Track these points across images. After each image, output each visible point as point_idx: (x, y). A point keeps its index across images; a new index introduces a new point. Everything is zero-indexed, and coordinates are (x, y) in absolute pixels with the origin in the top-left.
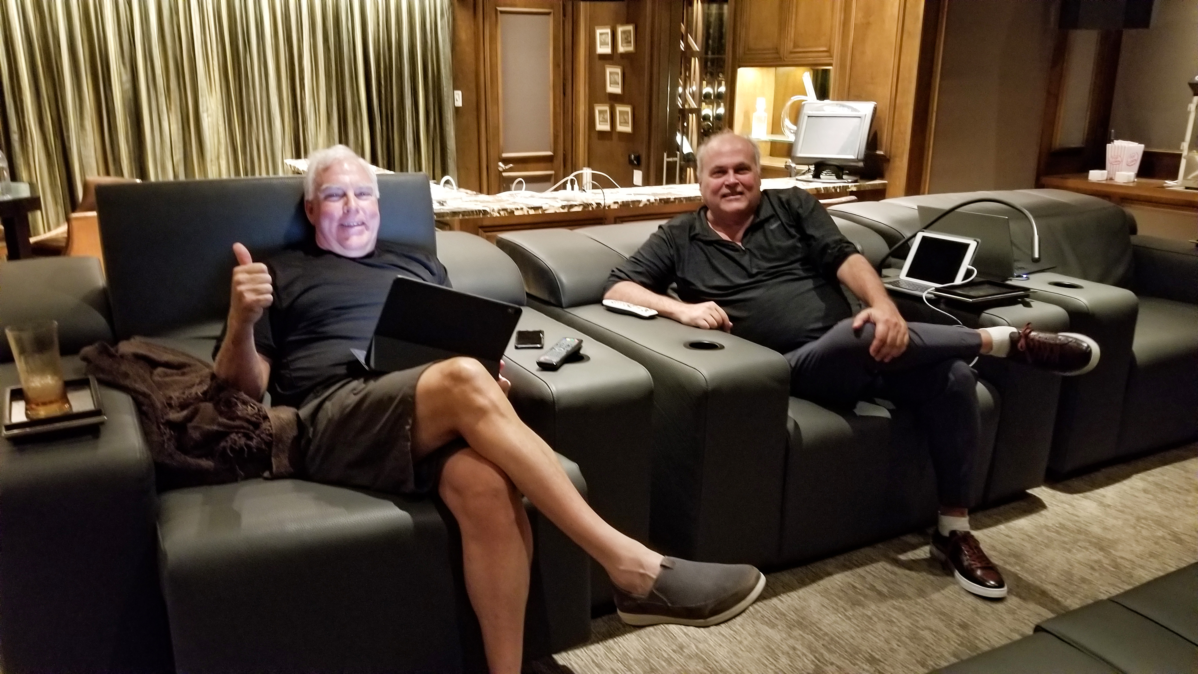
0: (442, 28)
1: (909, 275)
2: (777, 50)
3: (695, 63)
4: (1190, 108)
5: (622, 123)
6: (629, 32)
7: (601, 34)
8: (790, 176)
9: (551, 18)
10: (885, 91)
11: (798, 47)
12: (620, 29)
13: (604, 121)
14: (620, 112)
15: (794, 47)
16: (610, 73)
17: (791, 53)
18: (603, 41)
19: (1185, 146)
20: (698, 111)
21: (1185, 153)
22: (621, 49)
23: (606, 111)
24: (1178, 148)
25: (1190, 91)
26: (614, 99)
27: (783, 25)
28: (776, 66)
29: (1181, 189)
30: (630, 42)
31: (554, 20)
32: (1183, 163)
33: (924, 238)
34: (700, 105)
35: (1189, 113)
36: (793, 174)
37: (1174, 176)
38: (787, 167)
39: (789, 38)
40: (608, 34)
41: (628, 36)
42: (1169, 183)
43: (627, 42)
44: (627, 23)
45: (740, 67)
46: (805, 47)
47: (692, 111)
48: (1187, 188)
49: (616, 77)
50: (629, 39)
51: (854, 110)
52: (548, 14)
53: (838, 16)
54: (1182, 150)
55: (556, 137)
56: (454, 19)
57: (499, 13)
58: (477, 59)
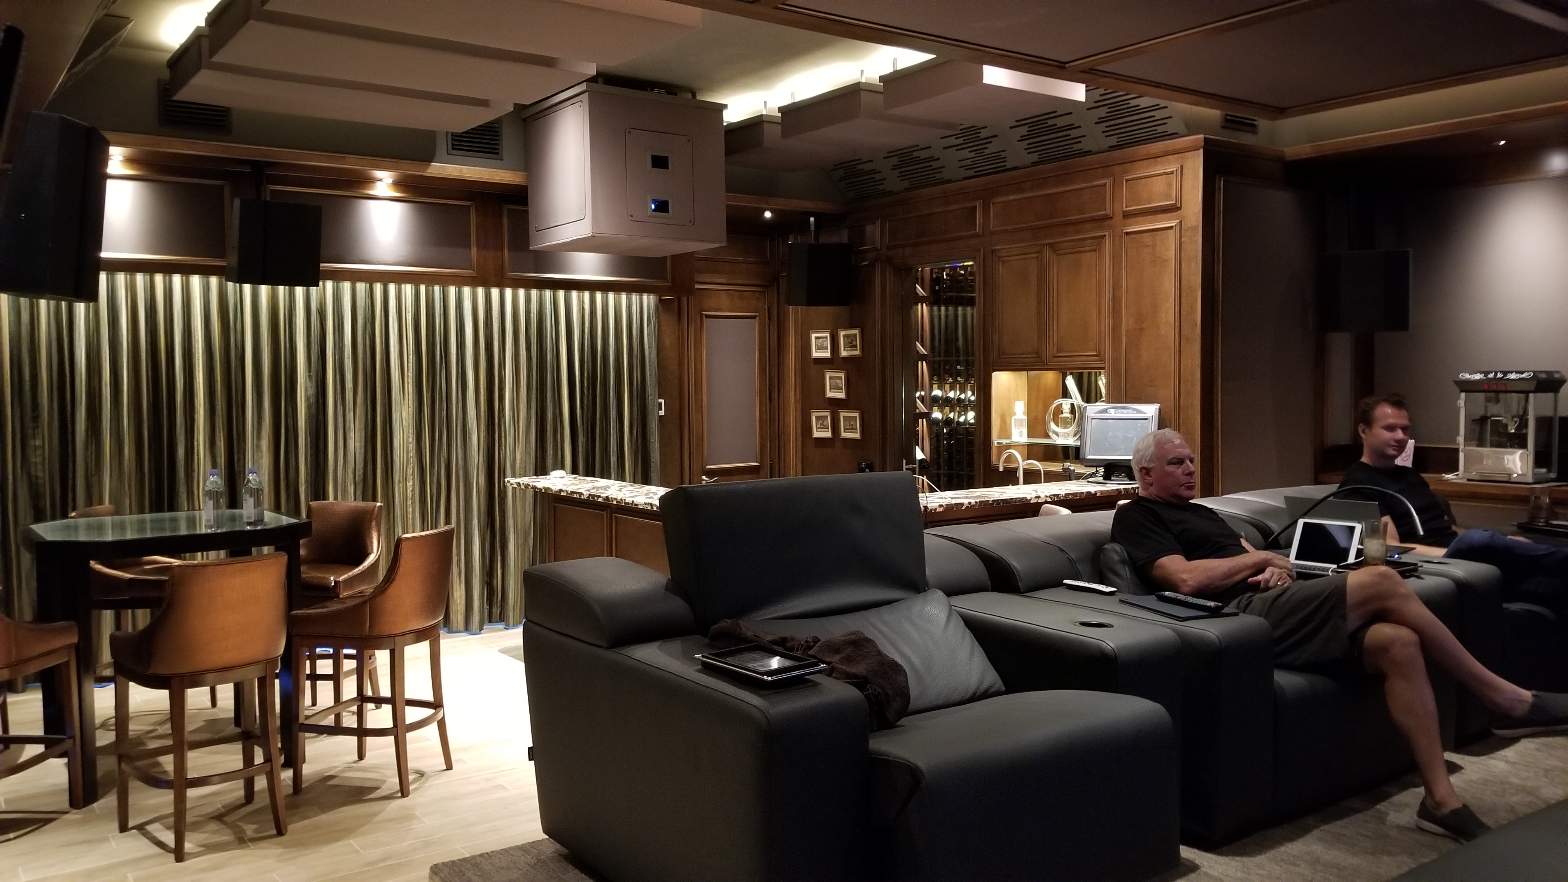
0: (648, 334)
1: (1297, 558)
2: (1038, 355)
3: (923, 367)
4: (1460, 404)
5: (847, 429)
6: (855, 335)
7: (817, 338)
8: (1070, 480)
9: (756, 323)
10: (1169, 392)
11: (1062, 351)
12: (842, 334)
13: (824, 427)
14: (844, 417)
15: (1059, 351)
16: (830, 378)
17: (1055, 357)
18: (819, 345)
19: (1461, 439)
20: (927, 416)
21: (1461, 447)
22: (844, 353)
23: (827, 416)
24: (1454, 441)
25: (1457, 390)
26: (835, 405)
27: (1043, 330)
28: (1028, 370)
29: (1464, 481)
30: (856, 346)
31: (760, 324)
32: (1461, 456)
33: (1306, 525)
34: (931, 409)
35: (1459, 409)
36: (1073, 477)
37: (1454, 468)
38: (1065, 470)
39: (1051, 342)
40: (826, 337)
41: (852, 340)
42: (1449, 476)
43: (851, 345)
44: (851, 327)
45: (994, 371)
46: (1069, 352)
47: (923, 415)
48: (1468, 480)
49: (838, 381)
50: (854, 343)
51: (1139, 412)
52: (754, 317)
53: (1107, 323)
54: (1459, 444)
55: (762, 446)
56: (659, 325)
57: (704, 316)
58: (681, 364)
